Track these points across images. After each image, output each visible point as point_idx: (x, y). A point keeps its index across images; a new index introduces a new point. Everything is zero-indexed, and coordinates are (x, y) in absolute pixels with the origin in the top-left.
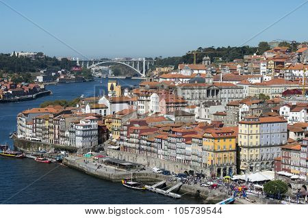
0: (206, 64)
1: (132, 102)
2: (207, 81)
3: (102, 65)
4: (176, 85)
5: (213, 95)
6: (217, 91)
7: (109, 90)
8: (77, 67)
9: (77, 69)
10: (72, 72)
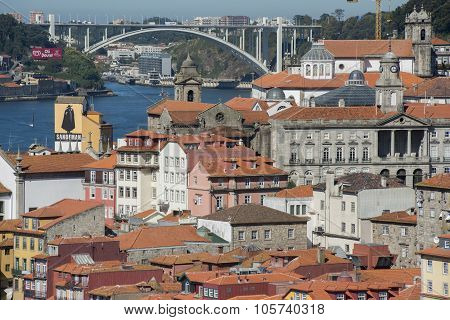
0: (416, 37)
1: (99, 174)
2: (380, 98)
3: (136, 40)
4: (272, 111)
5: (400, 149)
6: (418, 136)
7: (58, 128)
8: (50, 46)
9: (47, 54)
10: (29, 65)
